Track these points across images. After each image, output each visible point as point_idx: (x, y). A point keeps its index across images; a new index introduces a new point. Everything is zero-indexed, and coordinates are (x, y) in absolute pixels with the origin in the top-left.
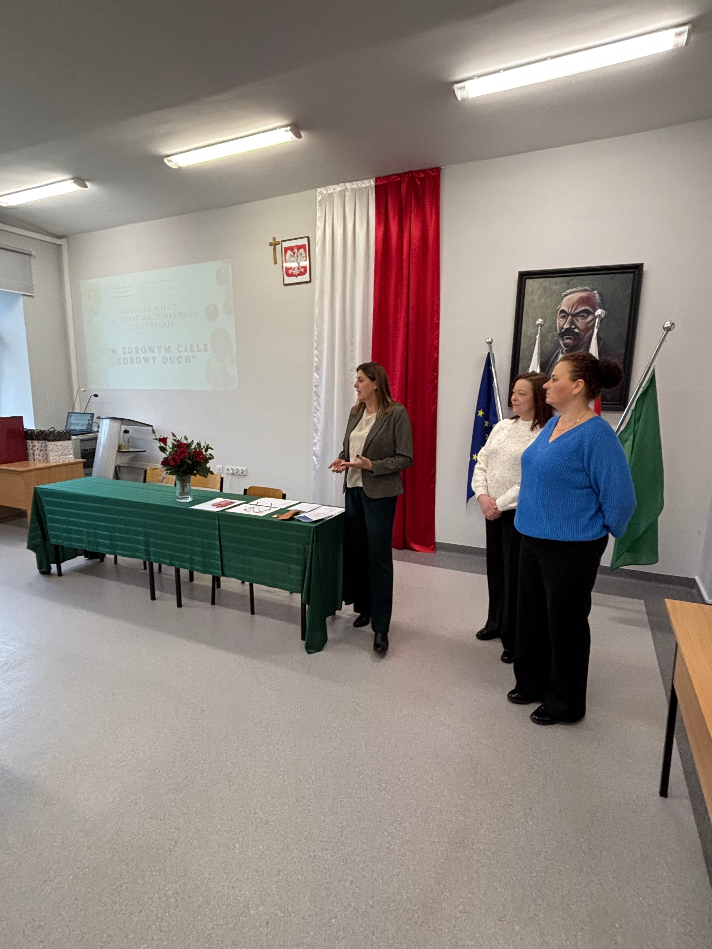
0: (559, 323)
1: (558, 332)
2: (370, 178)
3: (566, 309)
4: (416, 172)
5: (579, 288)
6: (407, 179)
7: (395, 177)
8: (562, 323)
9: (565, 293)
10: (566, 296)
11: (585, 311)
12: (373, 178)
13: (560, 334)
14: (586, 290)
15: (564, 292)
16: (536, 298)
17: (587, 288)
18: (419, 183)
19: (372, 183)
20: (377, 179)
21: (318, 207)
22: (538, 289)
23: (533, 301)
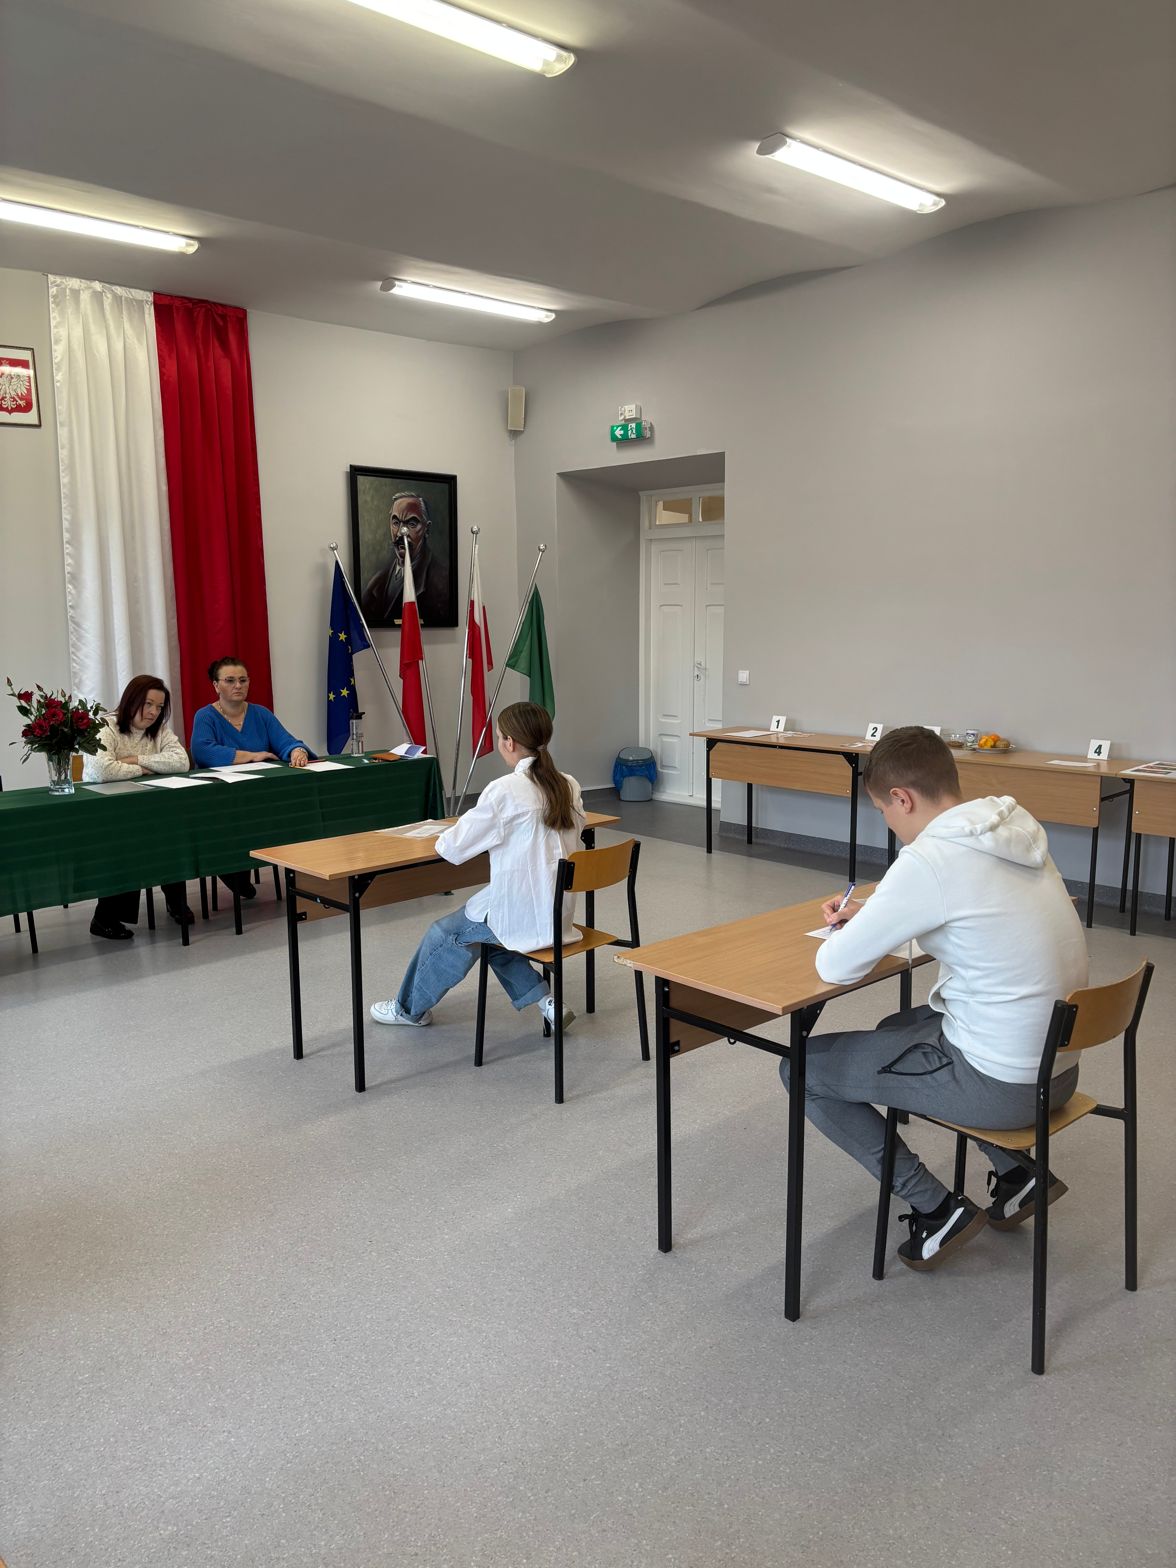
0: (393, 530)
1: (393, 541)
2: (147, 291)
3: (398, 516)
5: (407, 493)
6: (203, 308)
7: (184, 300)
8: (395, 530)
9: (394, 497)
10: (396, 499)
11: (414, 518)
13: (395, 543)
14: (412, 496)
15: (394, 495)
16: (369, 499)
17: (413, 494)
18: (219, 319)
20: (156, 295)
22: (369, 489)
23: (366, 502)
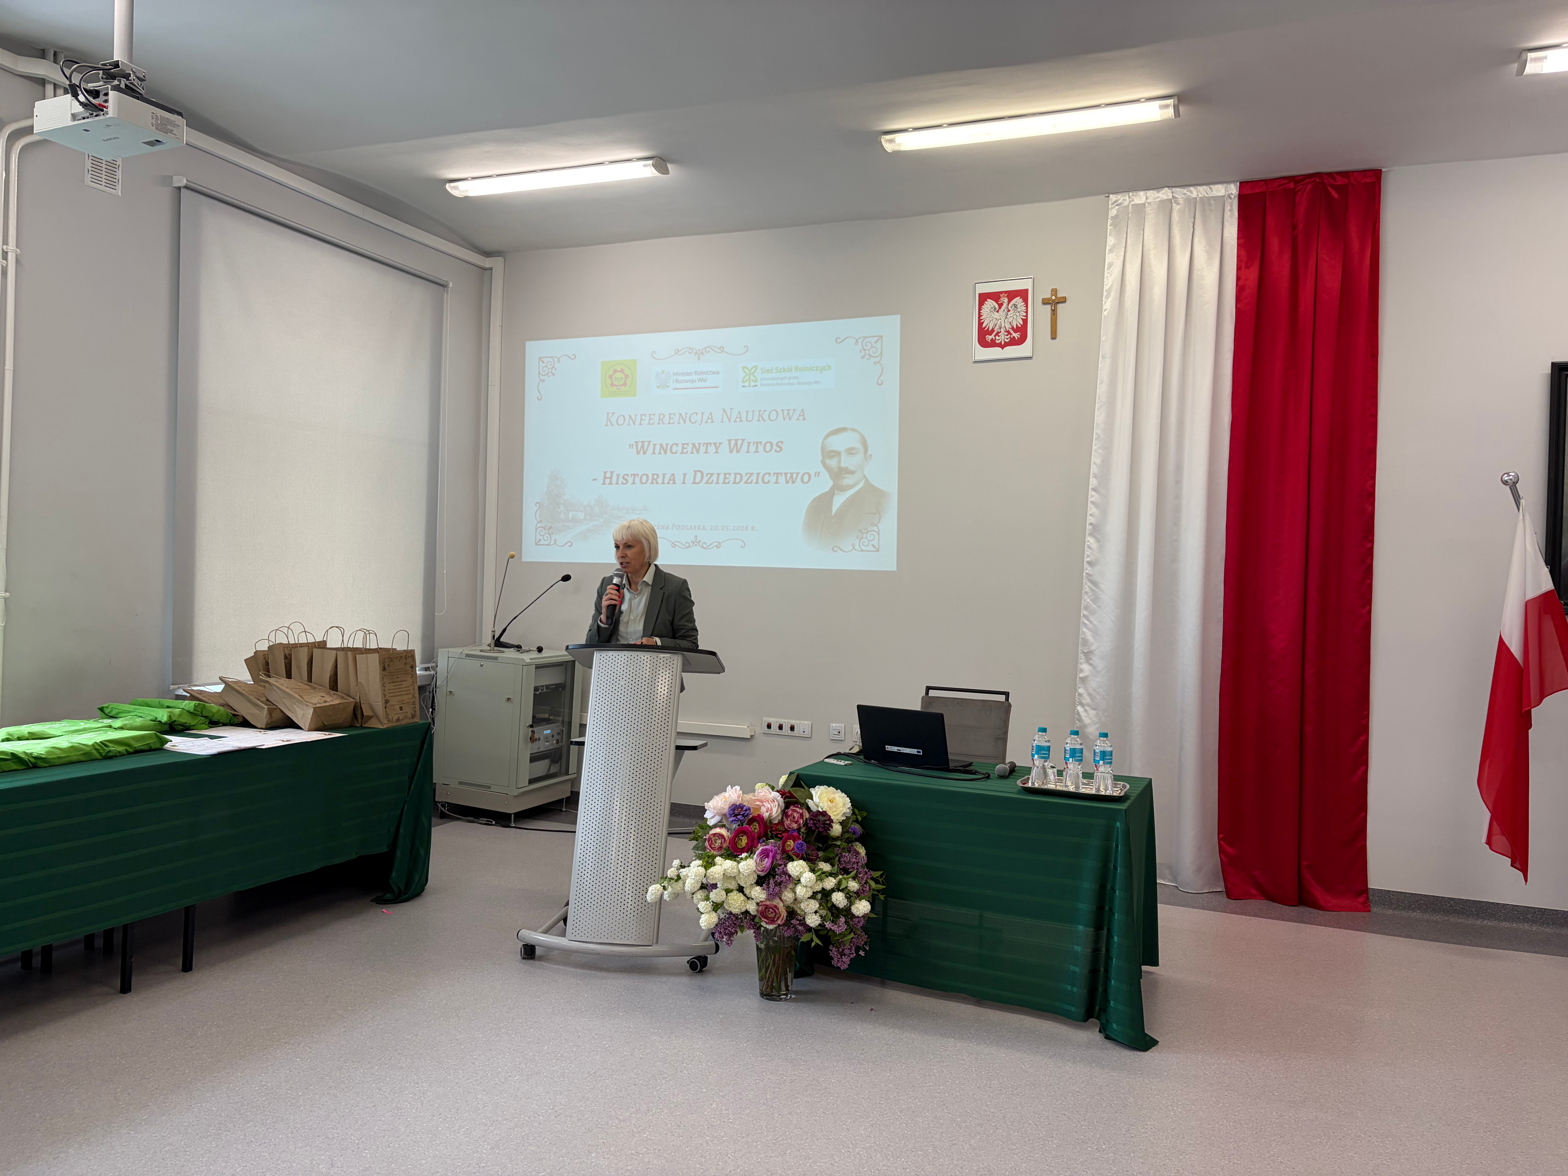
2: (1229, 182)
4: (1330, 175)
6: (1309, 186)
7: (1283, 182)
12: (1234, 182)
18: (1336, 195)
19: (1234, 189)
20: (1243, 185)
21: (1109, 228)
